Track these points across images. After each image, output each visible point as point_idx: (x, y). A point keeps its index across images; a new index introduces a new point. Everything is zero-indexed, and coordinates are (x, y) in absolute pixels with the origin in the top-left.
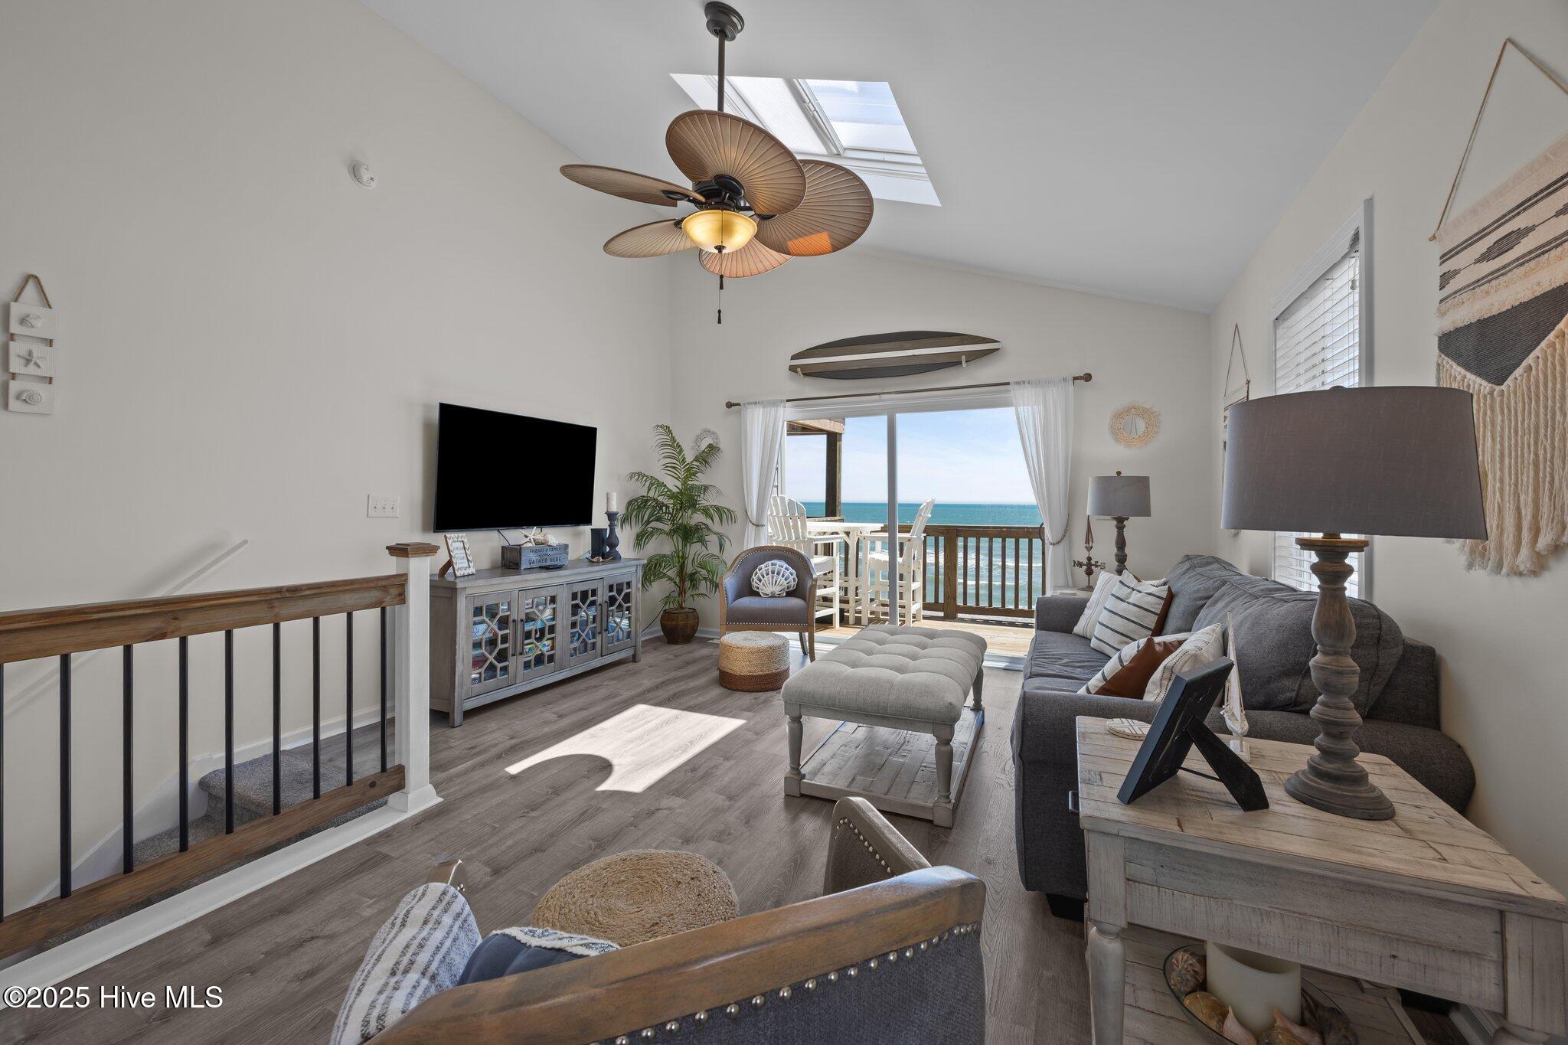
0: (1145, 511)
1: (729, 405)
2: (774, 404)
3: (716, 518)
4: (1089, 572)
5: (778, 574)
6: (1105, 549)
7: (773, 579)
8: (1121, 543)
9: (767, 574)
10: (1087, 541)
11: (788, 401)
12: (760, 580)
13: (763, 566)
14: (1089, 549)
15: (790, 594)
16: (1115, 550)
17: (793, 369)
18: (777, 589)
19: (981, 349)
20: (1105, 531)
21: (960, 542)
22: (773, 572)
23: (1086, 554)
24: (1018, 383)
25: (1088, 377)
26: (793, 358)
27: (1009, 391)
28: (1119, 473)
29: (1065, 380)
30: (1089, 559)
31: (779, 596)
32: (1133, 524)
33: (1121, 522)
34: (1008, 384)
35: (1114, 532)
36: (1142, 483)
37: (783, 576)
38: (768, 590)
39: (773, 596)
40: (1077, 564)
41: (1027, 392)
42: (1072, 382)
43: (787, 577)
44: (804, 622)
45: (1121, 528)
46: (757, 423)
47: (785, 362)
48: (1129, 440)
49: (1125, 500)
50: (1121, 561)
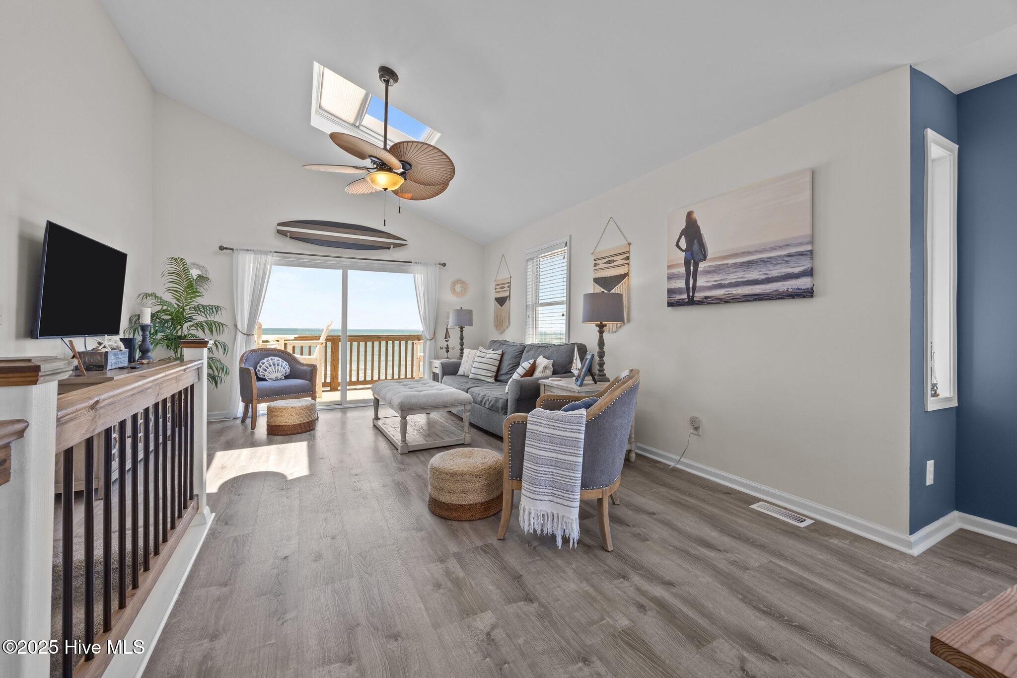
0: (471, 324)
1: (222, 248)
2: (265, 253)
3: (207, 330)
4: (447, 351)
5: (278, 365)
7: (275, 370)
8: (462, 338)
9: (270, 366)
10: (446, 337)
11: (275, 252)
12: (266, 370)
13: (265, 361)
14: (447, 341)
15: (287, 377)
16: (459, 341)
17: (279, 232)
18: (279, 375)
19: (399, 243)
22: (274, 365)
23: (446, 343)
24: (416, 263)
25: (444, 265)
26: (279, 224)
27: (409, 265)
28: (461, 308)
29: (435, 265)
30: (447, 345)
31: (281, 379)
32: (467, 329)
33: (462, 328)
34: (411, 262)
36: (470, 312)
37: (282, 366)
38: (273, 376)
39: (277, 379)
40: (441, 348)
41: (419, 268)
42: (438, 266)
43: (284, 367)
44: (310, 391)
45: (462, 331)
46: (248, 265)
47: (273, 227)
48: (458, 294)
49: (465, 318)
50: (462, 345)
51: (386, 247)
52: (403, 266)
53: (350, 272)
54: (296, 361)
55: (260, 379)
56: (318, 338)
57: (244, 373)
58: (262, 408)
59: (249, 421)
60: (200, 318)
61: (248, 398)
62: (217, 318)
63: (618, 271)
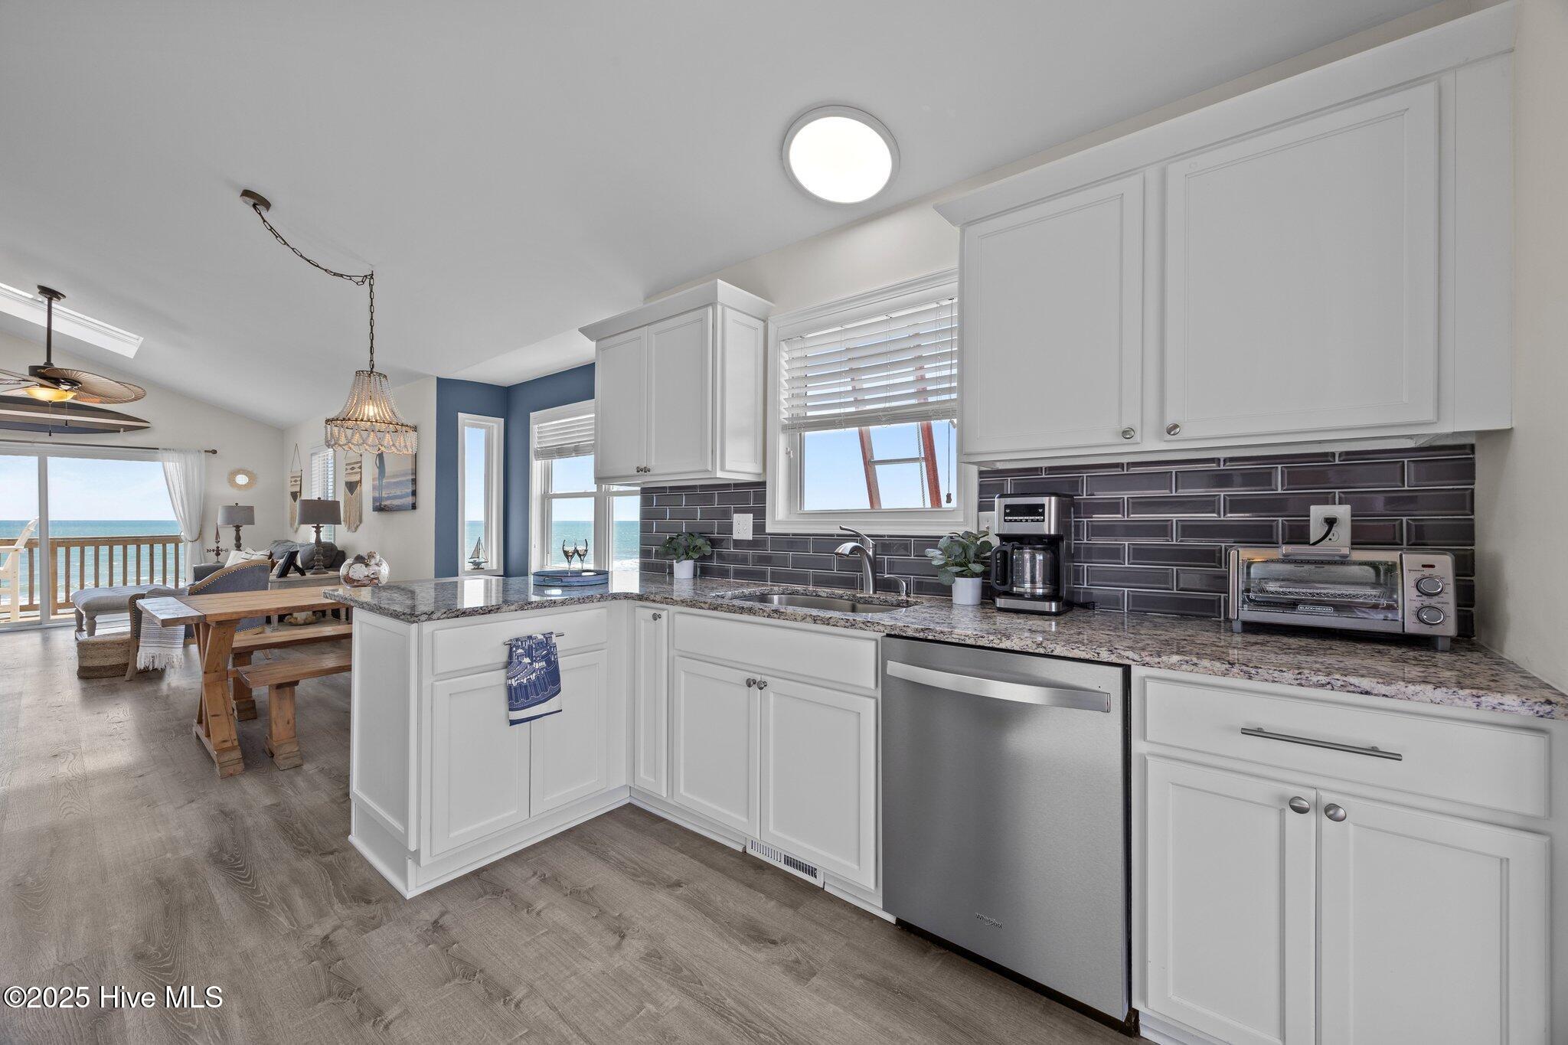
0: (251, 522)
4: (218, 554)
8: (238, 538)
10: (216, 538)
14: (217, 543)
16: (235, 542)
19: (136, 425)
21: (62, 551)
23: (216, 545)
24: (165, 449)
25: (214, 452)
27: (157, 452)
28: (237, 504)
29: (199, 451)
30: (218, 547)
32: (245, 528)
33: (238, 528)
34: (158, 449)
35: (234, 534)
36: (251, 509)
40: (209, 552)
41: (171, 455)
42: (203, 455)
45: (237, 531)
48: (240, 487)
49: (240, 517)
50: (238, 547)
51: (115, 430)
52: (148, 452)
63: (356, 478)
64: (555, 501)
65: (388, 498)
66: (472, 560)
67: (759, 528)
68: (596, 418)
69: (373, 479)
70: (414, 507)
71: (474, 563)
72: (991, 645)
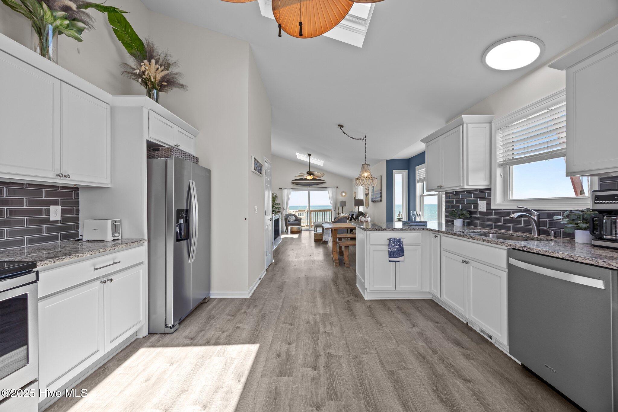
1: (280, 189)
2: (289, 189)
3: (277, 209)
4: (339, 214)
6: (341, 211)
7: (292, 219)
8: (343, 210)
10: (338, 210)
11: (292, 188)
12: (290, 219)
13: (290, 216)
15: (295, 221)
17: (292, 183)
18: (293, 220)
19: (324, 182)
20: (341, 209)
21: (312, 213)
24: (329, 187)
25: (338, 187)
26: (292, 181)
27: (327, 188)
28: (342, 201)
29: (335, 187)
30: (339, 212)
32: (344, 207)
33: (343, 207)
36: (345, 202)
40: (337, 213)
41: (330, 189)
43: (294, 218)
44: (299, 224)
45: (343, 208)
46: (285, 192)
47: (291, 182)
48: (343, 196)
49: (343, 204)
50: (343, 213)
52: (325, 188)
53: (310, 192)
54: (296, 216)
55: (289, 221)
56: (305, 211)
57: (285, 219)
58: (289, 228)
59: (287, 232)
60: (276, 206)
61: (286, 226)
62: (279, 206)
63: (367, 192)
64: (425, 197)
65: (375, 198)
66: (398, 218)
67: (489, 206)
68: (426, 170)
69: (371, 193)
70: (381, 201)
71: (398, 219)
72: (549, 255)
